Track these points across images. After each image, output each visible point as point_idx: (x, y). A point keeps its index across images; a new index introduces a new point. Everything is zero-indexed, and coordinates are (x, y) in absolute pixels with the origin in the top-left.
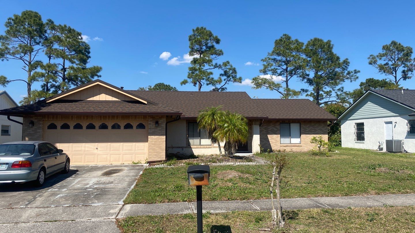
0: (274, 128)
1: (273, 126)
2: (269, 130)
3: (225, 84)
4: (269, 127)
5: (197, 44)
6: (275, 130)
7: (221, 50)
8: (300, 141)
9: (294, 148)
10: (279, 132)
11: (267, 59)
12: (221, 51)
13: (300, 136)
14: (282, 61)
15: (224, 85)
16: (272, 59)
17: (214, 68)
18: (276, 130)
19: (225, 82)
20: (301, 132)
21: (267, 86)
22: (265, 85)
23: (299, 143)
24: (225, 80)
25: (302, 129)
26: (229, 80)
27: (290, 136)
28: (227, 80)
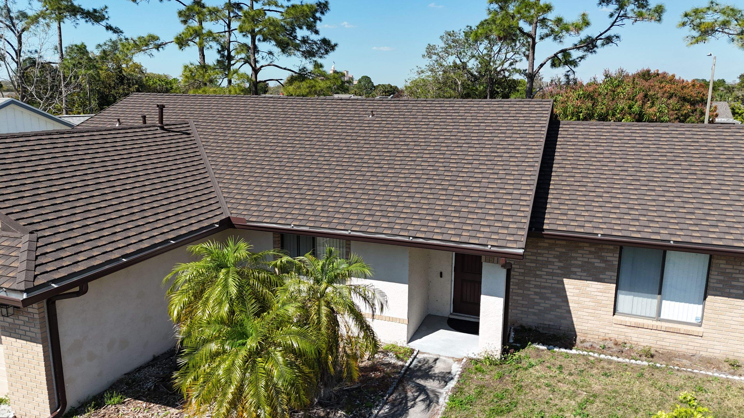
0: (593, 260)
1: (591, 252)
2: (573, 262)
3: (613, 25)
4: (573, 255)
8: (700, 315)
9: (668, 337)
10: (612, 274)
13: (705, 298)
15: (609, 29)
18: (603, 265)
19: (612, 20)
20: (711, 285)
21: (735, 32)
23: (694, 321)
24: (611, 15)
25: (715, 276)
27: (660, 293)
28: (618, 16)
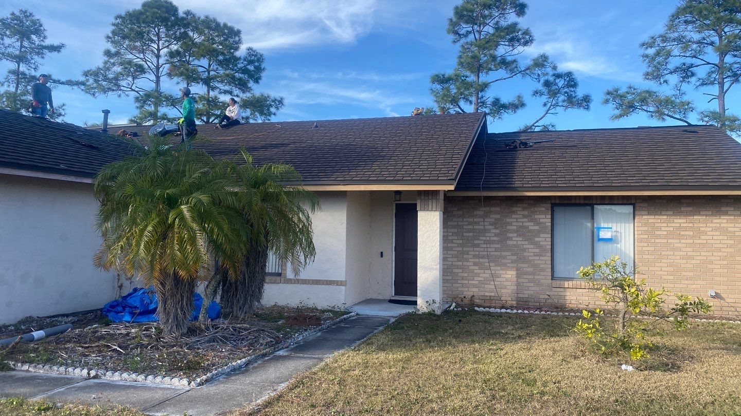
1: (524, 216)
2: (508, 227)
3: (547, 113)
5: (467, 22)
6: (530, 228)
7: (527, 30)
11: (658, 41)
12: (527, 32)
14: (705, 41)
15: (544, 116)
16: (674, 40)
17: (512, 77)
18: (537, 228)
19: (546, 108)
20: (637, 237)
21: (651, 109)
22: (644, 107)
24: (545, 105)
25: (640, 229)
26: (556, 105)
28: (551, 105)
